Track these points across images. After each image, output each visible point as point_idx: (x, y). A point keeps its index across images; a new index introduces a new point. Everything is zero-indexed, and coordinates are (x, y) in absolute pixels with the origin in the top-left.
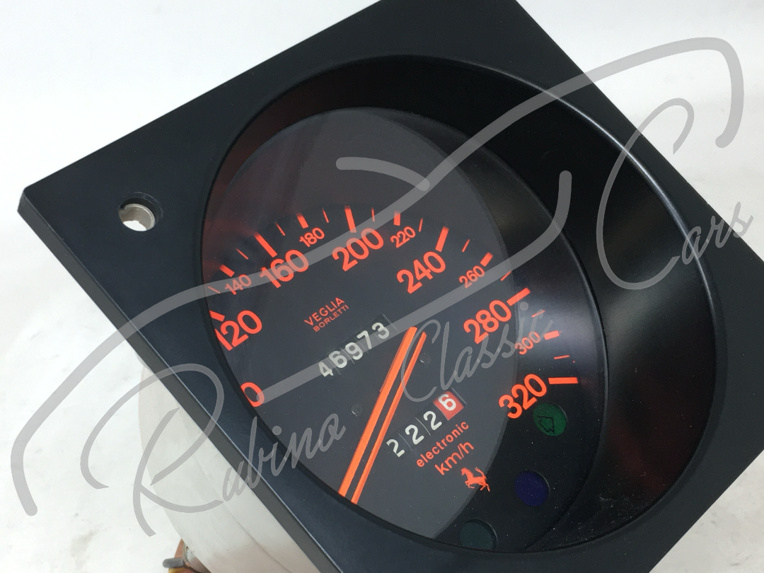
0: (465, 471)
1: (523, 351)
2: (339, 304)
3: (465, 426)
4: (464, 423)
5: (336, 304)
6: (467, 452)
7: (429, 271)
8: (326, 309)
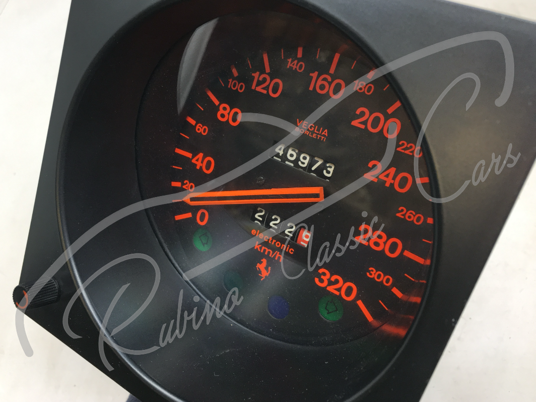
0: (264, 261)
1: (371, 274)
2: (323, 133)
3: (292, 251)
4: (293, 251)
5: (322, 132)
6: (276, 259)
7: (392, 182)
8: (315, 128)
